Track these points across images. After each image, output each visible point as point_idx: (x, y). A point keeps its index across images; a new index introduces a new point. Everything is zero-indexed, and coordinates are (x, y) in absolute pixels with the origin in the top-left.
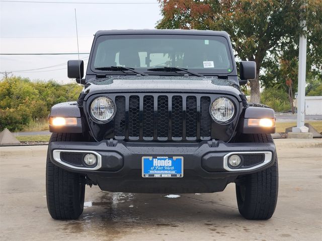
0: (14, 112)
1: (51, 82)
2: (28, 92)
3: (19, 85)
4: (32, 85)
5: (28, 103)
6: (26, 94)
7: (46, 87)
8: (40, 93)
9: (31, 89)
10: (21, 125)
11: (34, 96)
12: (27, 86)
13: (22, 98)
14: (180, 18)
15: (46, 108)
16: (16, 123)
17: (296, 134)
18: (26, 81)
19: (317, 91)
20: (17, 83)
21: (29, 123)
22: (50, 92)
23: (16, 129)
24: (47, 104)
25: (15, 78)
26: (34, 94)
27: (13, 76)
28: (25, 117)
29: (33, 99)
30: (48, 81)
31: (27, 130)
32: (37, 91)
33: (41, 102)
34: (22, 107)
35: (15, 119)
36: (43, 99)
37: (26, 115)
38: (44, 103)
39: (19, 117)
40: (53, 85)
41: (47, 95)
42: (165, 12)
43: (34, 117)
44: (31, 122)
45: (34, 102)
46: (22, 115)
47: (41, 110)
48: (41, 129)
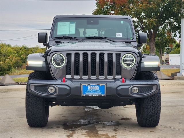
0: (3, 64)
1: (23, 46)
2: (10, 52)
3: (5, 48)
4: (13, 48)
5: (11, 59)
6: (9, 53)
7: (20, 49)
8: (17, 53)
9: (12, 50)
10: (7, 71)
11: (14, 55)
12: (10, 49)
13: (7, 56)
14: (107, 8)
15: (21, 62)
16: (4, 70)
17: (180, 77)
18: (9, 46)
19: (175, 51)
20: (4, 47)
21: (12, 70)
22: (23, 52)
23: (4, 74)
24: (22, 59)
25: (3, 44)
26: (14, 53)
27: (2, 43)
28: (10, 67)
29: (13, 56)
30: (22, 46)
31: (11, 74)
32: (15, 52)
33: (18, 58)
34: (8, 61)
35: (4, 68)
36: (19, 56)
37: (10, 66)
38: (20, 58)
39: (6, 67)
40: (25, 48)
41: (22, 54)
42: (98, 5)
43: (14, 67)
44: (13, 70)
45: (14, 58)
46: (8, 66)
47: (18, 62)
48: (19, 74)
